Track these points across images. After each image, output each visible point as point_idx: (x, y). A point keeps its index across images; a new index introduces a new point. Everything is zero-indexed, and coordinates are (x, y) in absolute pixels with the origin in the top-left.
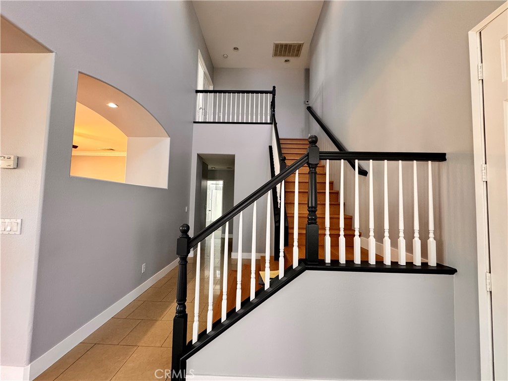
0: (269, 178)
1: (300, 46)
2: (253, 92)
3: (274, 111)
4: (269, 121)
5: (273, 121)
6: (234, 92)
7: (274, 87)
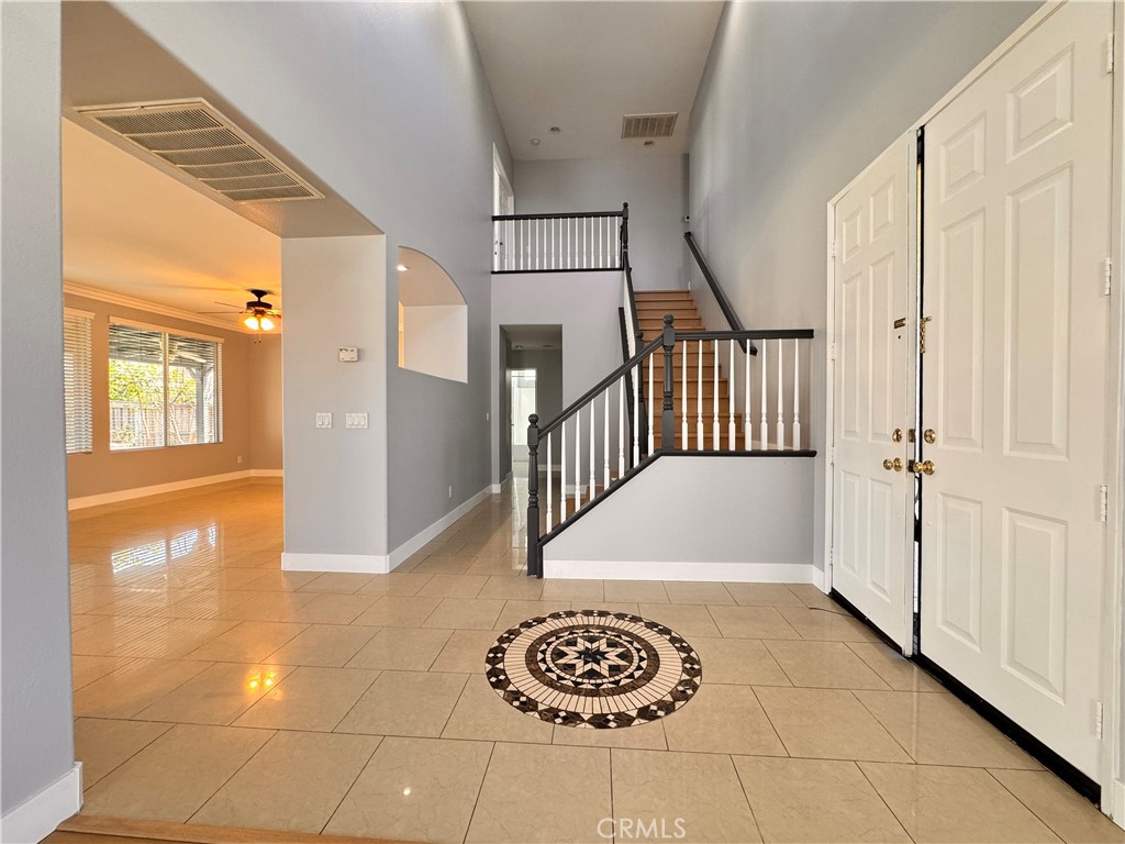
0: (621, 362)
1: (671, 120)
2: (588, 215)
3: (626, 247)
4: (617, 266)
5: (625, 266)
6: (557, 216)
7: (626, 205)
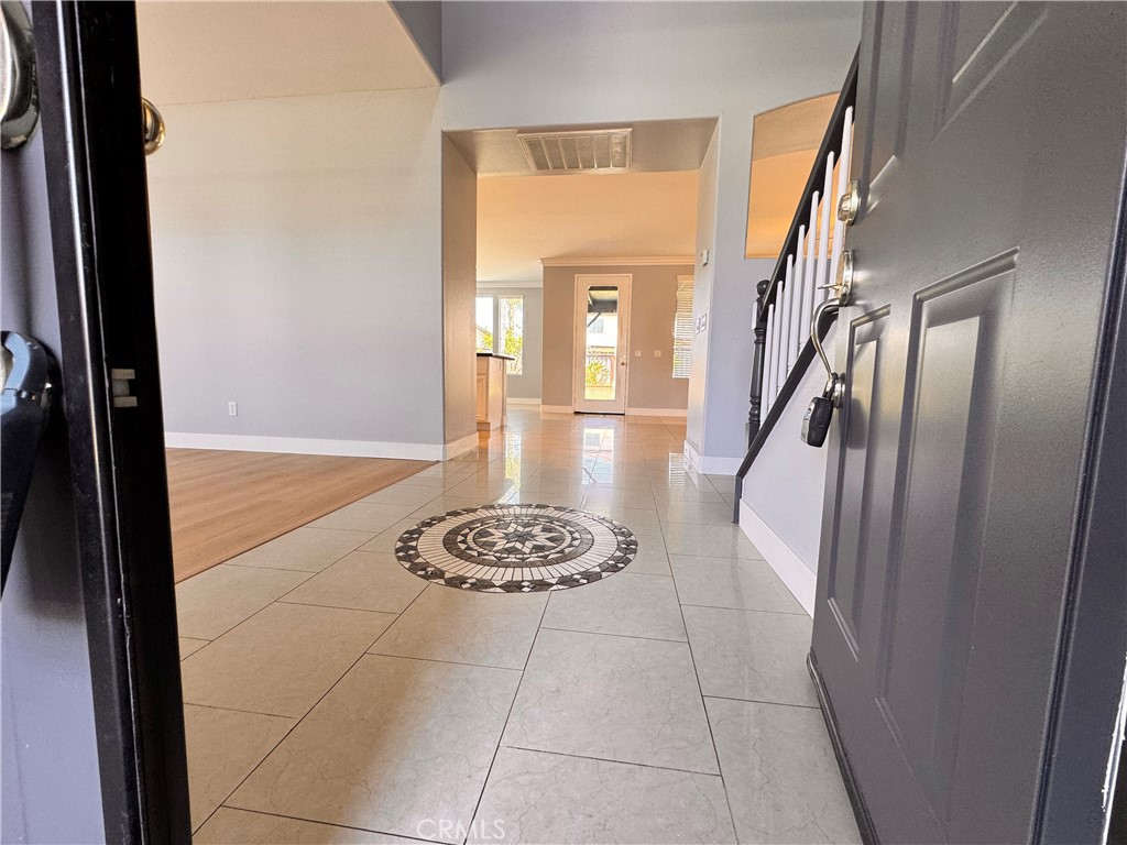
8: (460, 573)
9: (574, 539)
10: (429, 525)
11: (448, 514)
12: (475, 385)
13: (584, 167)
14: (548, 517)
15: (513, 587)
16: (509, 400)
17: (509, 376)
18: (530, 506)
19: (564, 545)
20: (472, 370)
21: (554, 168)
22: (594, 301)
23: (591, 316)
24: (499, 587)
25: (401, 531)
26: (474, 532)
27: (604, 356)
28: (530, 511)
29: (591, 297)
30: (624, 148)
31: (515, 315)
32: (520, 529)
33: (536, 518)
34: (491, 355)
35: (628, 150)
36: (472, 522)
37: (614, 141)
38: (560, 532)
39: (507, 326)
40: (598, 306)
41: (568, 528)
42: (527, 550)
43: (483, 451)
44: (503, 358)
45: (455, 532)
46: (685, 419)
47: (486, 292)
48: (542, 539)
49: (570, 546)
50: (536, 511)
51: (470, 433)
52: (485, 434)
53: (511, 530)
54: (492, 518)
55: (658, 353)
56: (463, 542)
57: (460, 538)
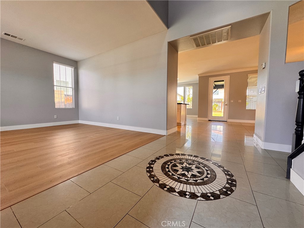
8: (165, 182)
9: (208, 174)
10: (158, 159)
11: (165, 155)
12: (177, 112)
13: (213, 43)
14: (198, 162)
15: (182, 194)
16: (187, 116)
17: (187, 109)
18: (192, 156)
19: (204, 176)
20: (176, 109)
21: (202, 46)
22: (216, 85)
23: (214, 90)
24: (177, 192)
25: (149, 160)
26: (172, 164)
27: (219, 102)
28: (192, 158)
29: (214, 84)
30: (228, 33)
31: (190, 91)
32: (188, 165)
33: (194, 161)
34: (182, 104)
35: (229, 34)
36: (172, 160)
37: (223, 32)
38: (202, 169)
39: (188, 94)
40: (217, 87)
41: (205, 168)
42: (189, 176)
43: (179, 133)
44: (186, 104)
45: (165, 163)
46: (254, 124)
47: (181, 86)
48: (195, 172)
49: (207, 177)
50: (194, 158)
51: (174, 127)
52: (179, 126)
53: (184, 165)
54: (178, 159)
55: (240, 101)
56: (168, 168)
57: (167, 166)
